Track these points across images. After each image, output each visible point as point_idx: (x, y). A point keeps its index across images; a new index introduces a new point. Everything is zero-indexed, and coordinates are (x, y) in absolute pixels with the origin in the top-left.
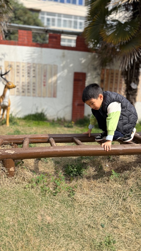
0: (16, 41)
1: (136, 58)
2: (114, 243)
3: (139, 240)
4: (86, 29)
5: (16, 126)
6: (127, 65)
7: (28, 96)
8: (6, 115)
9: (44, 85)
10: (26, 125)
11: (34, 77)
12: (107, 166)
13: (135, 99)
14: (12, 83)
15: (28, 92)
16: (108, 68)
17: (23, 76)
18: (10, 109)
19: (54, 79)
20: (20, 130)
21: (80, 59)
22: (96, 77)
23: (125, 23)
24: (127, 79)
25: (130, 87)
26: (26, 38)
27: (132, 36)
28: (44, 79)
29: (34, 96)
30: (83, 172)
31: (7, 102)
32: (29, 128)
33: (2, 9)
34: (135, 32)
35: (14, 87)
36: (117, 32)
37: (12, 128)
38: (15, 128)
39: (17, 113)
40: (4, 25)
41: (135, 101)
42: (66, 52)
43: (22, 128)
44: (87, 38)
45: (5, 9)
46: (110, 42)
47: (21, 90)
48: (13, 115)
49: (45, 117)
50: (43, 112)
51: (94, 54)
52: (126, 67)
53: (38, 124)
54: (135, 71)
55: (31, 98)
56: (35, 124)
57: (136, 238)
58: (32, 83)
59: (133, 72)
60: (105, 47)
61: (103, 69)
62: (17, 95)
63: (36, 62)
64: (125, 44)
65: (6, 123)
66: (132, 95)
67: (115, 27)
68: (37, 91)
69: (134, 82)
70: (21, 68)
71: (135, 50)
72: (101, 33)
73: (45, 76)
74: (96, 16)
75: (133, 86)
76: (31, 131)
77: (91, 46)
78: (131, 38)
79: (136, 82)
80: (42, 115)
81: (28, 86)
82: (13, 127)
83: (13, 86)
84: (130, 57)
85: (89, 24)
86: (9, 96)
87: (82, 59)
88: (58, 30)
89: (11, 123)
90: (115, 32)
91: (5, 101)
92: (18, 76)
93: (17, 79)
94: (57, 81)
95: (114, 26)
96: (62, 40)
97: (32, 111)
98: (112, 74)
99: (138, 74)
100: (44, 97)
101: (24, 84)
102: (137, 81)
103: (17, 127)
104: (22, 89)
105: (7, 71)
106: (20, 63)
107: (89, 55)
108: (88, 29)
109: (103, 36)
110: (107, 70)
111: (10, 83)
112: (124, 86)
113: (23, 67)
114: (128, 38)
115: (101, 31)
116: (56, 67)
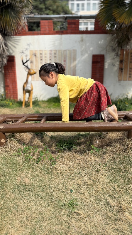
0: (39, 32)
2: (76, 205)
3: (98, 205)
5: (38, 107)
10: (47, 106)
12: (97, 142)
20: (40, 111)
22: (114, 58)
26: (47, 27)
28: (64, 64)
30: (74, 147)
31: (30, 87)
33: (22, 4)
35: (35, 73)
37: (33, 109)
38: (36, 110)
39: (40, 96)
40: (24, 18)
42: (84, 36)
43: (43, 109)
45: (24, 3)
46: (122, 22)
56: (54, 105)
57: (97, 204)
60: (120, 28)
61: (122, 50)
65: (29, 106)
70: (44, 55)
72: (113, 14)
73: (65, 61)
82: (35, 108)
83: (33, 72)
86: (31, 82)
89: (34, 105)
91: (28, 86)
92: (41, 63)
95: (127, 5)
96: (80, 24)
97: (54, 94)
98: (131, 53)
103: (39, 109)
106: (42, 51)
109: (115, 17)
111: (31, 70)
113: (45, 54)
115: (113, 12)
116: (75, 51)
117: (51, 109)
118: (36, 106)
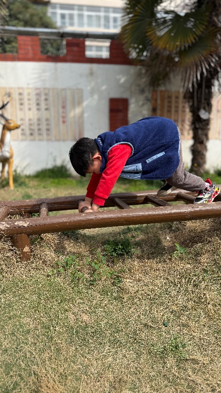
0: (15, 55)
1: (204, 70)
2: (183, 348)
4: (124, 28)
5: (24, 187)
6: (191, 82)
7: (40, 140)
8: (8, 172)
9: (64, 122)
10: (40, 185)
11: (47, 109)
12: (168, 238)
13: (207, 136)
14: (14, 122)
15: (40, 134)
16: (162, 88)
17: (30, 109)
18: (13, 162)
19: (78, 111)
20: (31, 194)
21: (118, 77)
22: (143, 105)
23: (187, 14)
24: (193, 104)
25: (199, 116)
26: (30, 48)
27: (197, 35)
28: (63, 112)
29: (48, 140)
30: (132, 249)
31: (8, 152)
32: (45, 190)
34: (202, 29)
35: (17, 127)
36: (174, 31)
37: (18, 191)
38: (23, 191)
39: (25, 168)
41: (207, 139)
42: (95, 66)
43: (34, 191)
44: (126, 42)
46: (164, 46)
47: (28, 132)
48: (19, 171)
49: (68, 173)
50: (65, 164)
51: (139, 67)
52: (190, 85)
53: (58, 183)
54: (205, 91)
55: (44, 144)
56: (54, 183)
58: (44, 120)
59: (201, 94)
60: (156, 56)
61: (155, 91)
62: (22, 140)
63: (48, 85)
64: (187, 49)
65: (8, 184)
66: (203, 129)
67: (170, 23)
68: (54, 131)
69: (204, 109)
70: (26, 97)
71: (203, 58)
72: (148, 34)
73: (64, 107)
74: (139, 6)
75: (203, 115)
76: (48, 195)
77: (134, 55)
78: (197, 38)
79: (207, 109)
80: (64, 169)
81: (39, 125)
82: (20, 190)
83: (15, 126)
84: (195, 70)
85: (128, 19)
86: (10, 142)
87: (121, 76)
88: (80, 33)
89: (16, 184)
90: (170, 31)
91: (5, 151)
92: (21, 109)
93: (20, 115)
94: (82, 113)
95: (168, 21)
96: (87, 48)
97: (47, 164)
98: (170, 97)
99: (209, 95)
100: (64, 140)
101: (32, 122)
102: (209, 107)
103: (26, 190)
104: (30, 129)
105: (5, 102)
106: (23, 88)
107: (132, 70)
108: (128, 27)
109: (151, 38)
110: (161, 91)
111: (10, 122)
112: (188, 116)
113: (29, 94)
114: (191, 39)
115: (148, 30)
116: (80, 91)
117: (50, 190)
118: (20, 185)
